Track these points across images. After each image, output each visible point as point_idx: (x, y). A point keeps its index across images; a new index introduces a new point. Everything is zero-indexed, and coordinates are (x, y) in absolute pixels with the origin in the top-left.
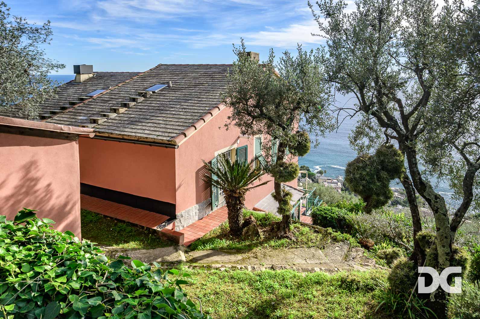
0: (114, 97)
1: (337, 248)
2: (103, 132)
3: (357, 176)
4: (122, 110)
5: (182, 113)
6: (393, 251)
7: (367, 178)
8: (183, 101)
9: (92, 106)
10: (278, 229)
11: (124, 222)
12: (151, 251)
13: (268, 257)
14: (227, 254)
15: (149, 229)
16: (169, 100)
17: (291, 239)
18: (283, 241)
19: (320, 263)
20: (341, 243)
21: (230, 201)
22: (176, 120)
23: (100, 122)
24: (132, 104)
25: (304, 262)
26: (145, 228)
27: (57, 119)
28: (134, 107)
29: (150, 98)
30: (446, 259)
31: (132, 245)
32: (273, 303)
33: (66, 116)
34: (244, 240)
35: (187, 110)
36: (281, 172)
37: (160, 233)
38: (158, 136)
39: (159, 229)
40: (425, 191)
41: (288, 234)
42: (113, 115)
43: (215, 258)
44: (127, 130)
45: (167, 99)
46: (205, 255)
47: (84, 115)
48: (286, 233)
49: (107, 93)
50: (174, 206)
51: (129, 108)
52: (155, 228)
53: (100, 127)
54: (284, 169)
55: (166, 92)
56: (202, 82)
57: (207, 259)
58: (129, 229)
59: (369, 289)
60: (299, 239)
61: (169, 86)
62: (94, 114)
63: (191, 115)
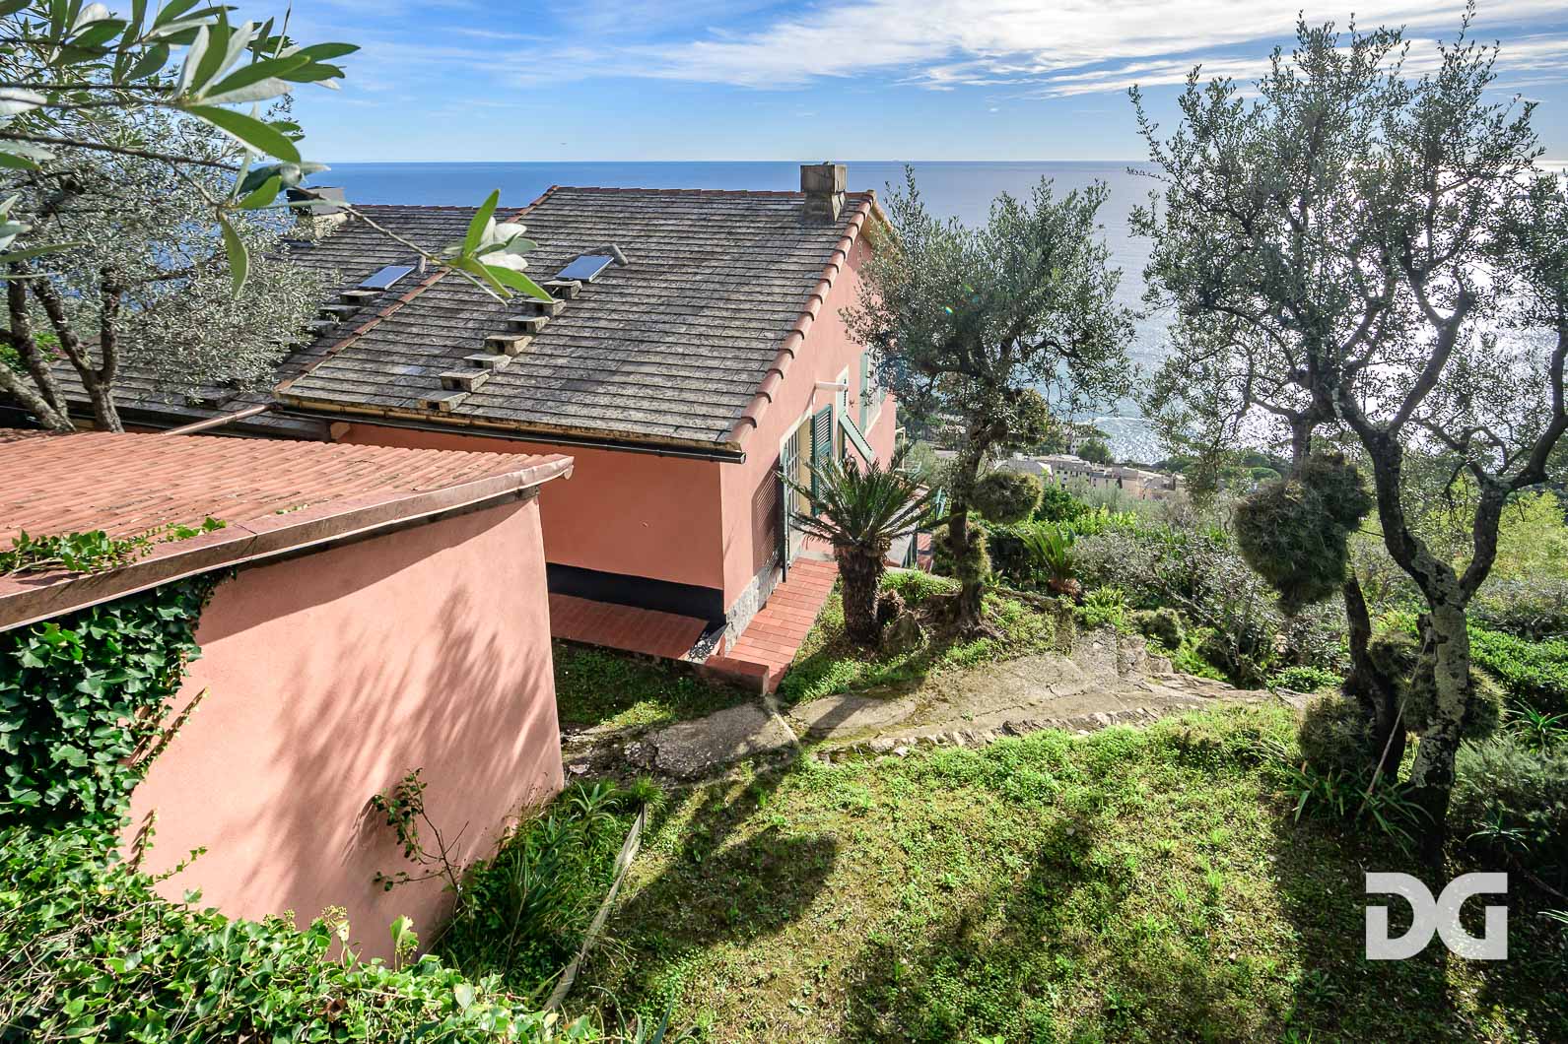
0: (466, 298)
1: (1096, 646)
2: (501, 420)
3: (1284, 540)
4: (522, 343)
5: (704, 351)
6: (1159, 616)
7: (1308, 544)
8: (689, 311)
9: (414, 330)
10: (957, 613)
11: (590, 647)
12: (702, 724)
13: (969, 695)
14: (878, 702)
15: (671, 661)
16: (642, 308)
17: (994, 638)
18: (982, 643)
19: (1084, 693)
20: (1098, 631)
21: (857, 567)
22: (702, 375)
23: (474, 386)
24: (541, 321)
25: (1047, 694)
26: (658, 660)
27: (322, 373)
28: (549, 331)
29: (582, 300)
30: (1459, 701)
31: (644, 712)
32: (1070, 832)
33: (349, 365)
34: (895, 653)
35: (717, 342)
36: (1007, 503)
37: (702, 671)
38: (678, 427)
39: (696, 661)
40: (1413, 557)
41: (984, 625)
42: (502, 361)
43: (860, 718)
44: (571, 409)
45: (636, 304)
46: (831, 713)
47: (403, 360)
48: (977, 624)
49: (437, 284)
50: (718, 596)
51: (535, 334)
52: (686, 657)
53: (479, 400)
54: (1012, 492)
55: (621, 282)
56: (709, 249)
57: (842, 724)
58: (612, 666)
59: (1245, 760)
60: (1013, 636)
61: (618, 261)
62: (435, 356)
63: (736, 358)
